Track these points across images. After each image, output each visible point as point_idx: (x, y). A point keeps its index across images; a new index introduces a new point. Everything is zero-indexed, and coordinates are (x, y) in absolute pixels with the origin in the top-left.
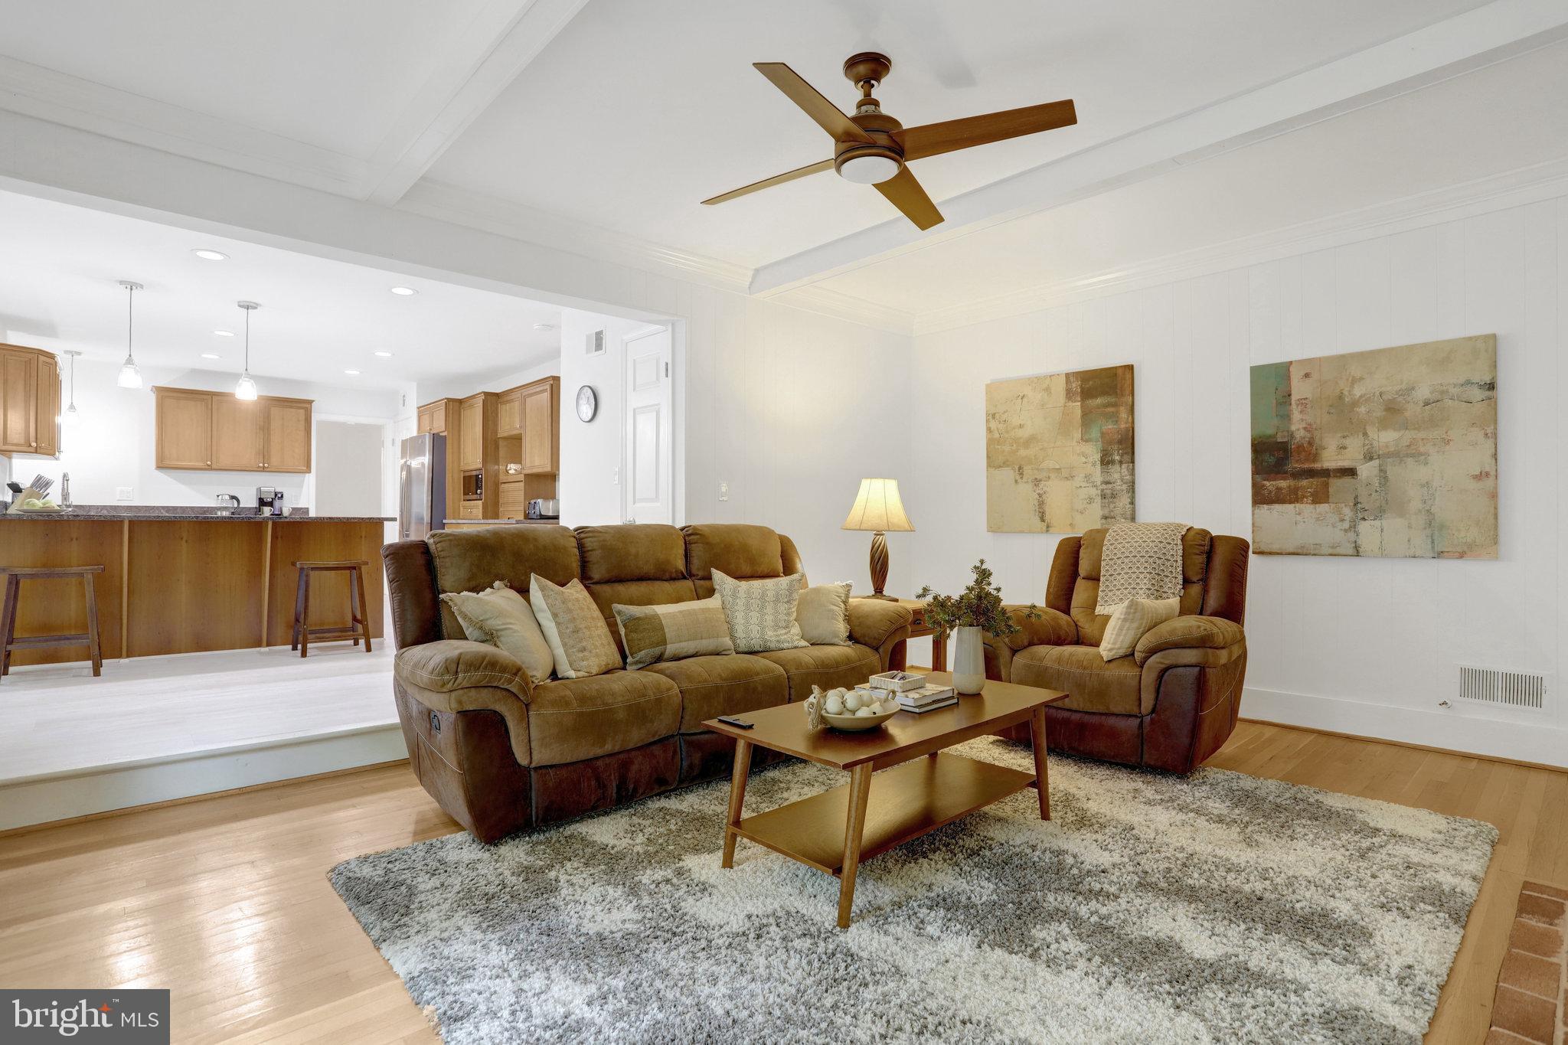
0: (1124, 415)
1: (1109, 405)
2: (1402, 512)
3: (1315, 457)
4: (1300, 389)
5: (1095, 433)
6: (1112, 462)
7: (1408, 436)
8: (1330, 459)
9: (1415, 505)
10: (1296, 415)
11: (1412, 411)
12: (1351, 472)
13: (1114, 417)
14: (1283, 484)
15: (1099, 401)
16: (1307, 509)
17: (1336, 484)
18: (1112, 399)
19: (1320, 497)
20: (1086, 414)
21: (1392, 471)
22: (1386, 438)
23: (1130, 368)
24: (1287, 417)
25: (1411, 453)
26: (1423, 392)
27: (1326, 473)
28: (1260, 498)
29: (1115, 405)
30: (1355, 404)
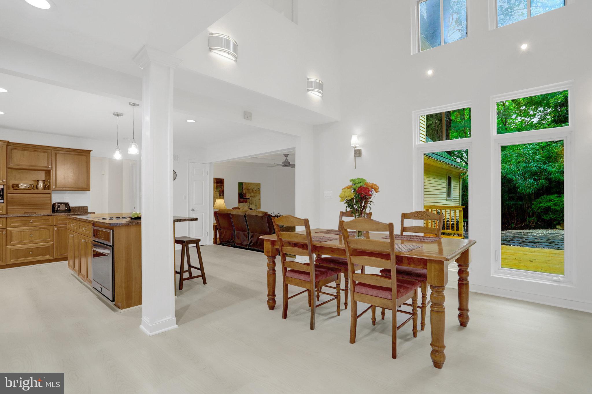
0: (223, 187)
1: (220, 185)
2: (253, 204)
3: (246, 196)
4: (244, 187)
5: (218, 190)
6: (221, 195)
7: (254, 194)
8: (247, 197)
9: (254, 203)
10: (244, 190)
11: (254, 191)
12: (249, 199)
13: (221, 187)
14: (242, 200)
15: (219, 184)
16: (245, 203)
17: (248, 200)
18: (221, 184)
19: (246, 202)
20: (217, 186)
21: (253, 199)
22: (252, 194)
23: (224, 179)
24: (243, 190)
25: (254, 197)
26: (255, 189)
27: (247, 199)
28: (240, 202)
29: (221, 185)
30: (249, 189)
